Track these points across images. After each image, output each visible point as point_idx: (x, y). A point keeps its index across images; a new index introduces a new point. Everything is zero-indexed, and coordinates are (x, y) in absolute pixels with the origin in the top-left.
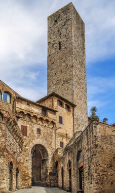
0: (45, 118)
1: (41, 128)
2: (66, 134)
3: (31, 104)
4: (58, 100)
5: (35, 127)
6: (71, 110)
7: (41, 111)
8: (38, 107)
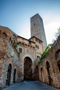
0: (30, 45)
1: (29, 50)
2: (40, 53)
3: (24, 40)
4: (36, 40)
5: (26, 49)
6: (41, 43)
7: (28, 42)
8: (27, 41)
